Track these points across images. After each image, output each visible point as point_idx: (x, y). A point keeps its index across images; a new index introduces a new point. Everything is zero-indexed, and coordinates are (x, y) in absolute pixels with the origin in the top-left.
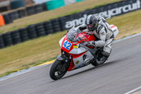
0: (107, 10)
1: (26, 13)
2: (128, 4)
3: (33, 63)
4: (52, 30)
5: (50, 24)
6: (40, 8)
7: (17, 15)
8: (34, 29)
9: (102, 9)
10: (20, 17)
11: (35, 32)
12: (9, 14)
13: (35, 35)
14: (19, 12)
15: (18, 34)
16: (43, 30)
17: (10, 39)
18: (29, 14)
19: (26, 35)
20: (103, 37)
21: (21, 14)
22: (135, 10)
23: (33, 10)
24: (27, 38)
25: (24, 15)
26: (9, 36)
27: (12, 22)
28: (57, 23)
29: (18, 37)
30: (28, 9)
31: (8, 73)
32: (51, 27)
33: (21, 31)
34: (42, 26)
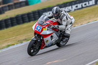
0: (72, 5)
1: (14, 7)
2: (86, 1)
3: (26, 39)
4: (33, 19)
5: (32, 15)
6: (24, 4)
7: (8, 8)
8: (20, 18)
9: (68, 4)
10: (9, 10)
11: (21, 20)
12: (2, 8)
13: (21, 22)
14: (9, 6)
15: (10, 21)
16: (27, 18)
17: (4, 24)
18: (16, 8)
19: (15, 21)
20: (64, 23)
21: (10, 8)
22: (91, 6)
23: (18, 5)
24: (15, 23)
25: (12, 8)
26: (4, 22)
27: (4, 13)
28: (37, 13)
29: (10, 23)
30: (15, 4)
31: (9, 46)
32: (32, 17)
33: (11, 19)
34: (26, 16)
